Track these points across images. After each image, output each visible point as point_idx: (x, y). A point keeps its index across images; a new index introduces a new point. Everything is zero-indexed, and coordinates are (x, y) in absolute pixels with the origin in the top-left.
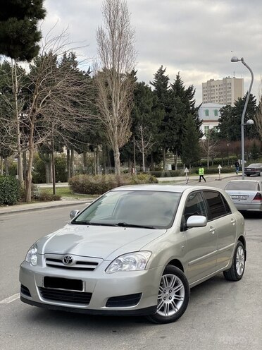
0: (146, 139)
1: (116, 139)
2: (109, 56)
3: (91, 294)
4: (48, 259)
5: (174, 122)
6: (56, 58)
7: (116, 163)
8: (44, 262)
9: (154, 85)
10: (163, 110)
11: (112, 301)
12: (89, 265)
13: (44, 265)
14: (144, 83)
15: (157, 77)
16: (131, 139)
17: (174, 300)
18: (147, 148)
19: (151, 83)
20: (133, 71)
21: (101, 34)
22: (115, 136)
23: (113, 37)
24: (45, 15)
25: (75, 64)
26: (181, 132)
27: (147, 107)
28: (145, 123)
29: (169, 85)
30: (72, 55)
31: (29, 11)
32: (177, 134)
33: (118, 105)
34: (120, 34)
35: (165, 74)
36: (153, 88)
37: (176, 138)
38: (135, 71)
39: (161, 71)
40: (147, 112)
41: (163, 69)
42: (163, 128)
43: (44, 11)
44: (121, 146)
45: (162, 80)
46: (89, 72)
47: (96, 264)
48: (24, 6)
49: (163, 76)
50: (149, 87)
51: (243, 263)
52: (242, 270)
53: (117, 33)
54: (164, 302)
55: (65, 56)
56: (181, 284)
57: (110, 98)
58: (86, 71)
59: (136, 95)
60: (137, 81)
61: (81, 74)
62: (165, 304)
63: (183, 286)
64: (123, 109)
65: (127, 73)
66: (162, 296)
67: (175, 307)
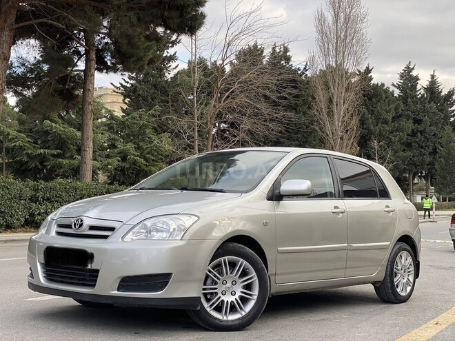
0: (382, 158)
2: (330, 47)
3: (97, 271)
5: (425, 137)
6: (262, 52)
8: (54, 229)
9: (398, 87)
10: (411, 121)
11: (128, 282)
12: (102, 231)
13: (53, 234)
14: (383, 85)
15: (402, 76)
17: (241, 298)
19: (393, 85)
20: (367, 68)
21: (321, 19)
23: (337, 22)
25: (288, 59)
26: (435, 152)
27: (385, 115)
28: (381, 137)
29: (419, 87)
30: (285, 47)
32: (430, 153)
33: (340, 112)
34: (347, 18)
35: (414, 73)
36: (397, 92)
37: (428, 159)
38: (370, 68)
39: (409, 70)
40: (385, 122)
41: (411, 67)
42: (409, 145)
45: (410, 81)
46: (305, 69)
47: (112, 229)
49: (411, 76)
50: (391, 90)
51: (411, 278)
52: (409, 289)
53: (342, 16)
54: (223, 298)
55: (274, 49)
56: (253, 274)
57: (330, 101)
58: (302, 69)
59: (370, 99)
60: (372, 82)
61: (295, 71)
62: (223, 301)
63: (256, 278)
64: (348, 116)
65: (360, 72)
66: (220, 288)
67: (241, 308)
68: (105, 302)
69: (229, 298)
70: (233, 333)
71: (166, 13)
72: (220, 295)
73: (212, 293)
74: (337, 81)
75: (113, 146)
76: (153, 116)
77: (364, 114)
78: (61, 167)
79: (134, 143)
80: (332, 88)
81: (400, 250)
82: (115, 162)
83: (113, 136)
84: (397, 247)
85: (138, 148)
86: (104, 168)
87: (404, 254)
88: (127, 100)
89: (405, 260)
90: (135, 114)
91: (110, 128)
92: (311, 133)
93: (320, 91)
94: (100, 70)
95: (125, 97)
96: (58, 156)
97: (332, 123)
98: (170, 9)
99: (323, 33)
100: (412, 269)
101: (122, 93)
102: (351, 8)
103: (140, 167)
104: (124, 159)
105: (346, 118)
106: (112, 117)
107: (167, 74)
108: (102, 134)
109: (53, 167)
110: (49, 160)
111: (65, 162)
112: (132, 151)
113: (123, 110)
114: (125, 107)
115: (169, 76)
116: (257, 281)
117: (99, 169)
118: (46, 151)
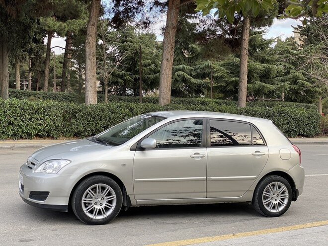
17: (105, 208)
47: (35, 165)
54: (95, 206)
56: (114, 195)
62: (95, 208)
63: (115, 197)
66: (94, 201)
67: (104, 213)
69: (98, 207)
70: (98, 226)
72: (93, 204)
73: (89, 203)
75: (289, 73)
81: (271, 181)
82: (287, 85)
88: (303, 38)
90: (306, 49)
95: (302, 35)
100: (287, 194)
101: (299, 33)
112: (301, 76)
116: (116, 199)
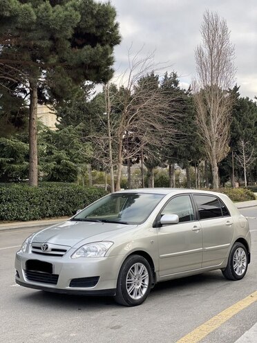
0: (248, 154)
1: (214, 154)
2: (207, 74)
3: (58, 276)
4: (34, 247)
6: (157, 78)
7: (214, 178)
11: (75, 282)
12: (59, 252)
13: (30, 252)
14: (248, 98)
16: (230, 154)
18: (248, 163)
19: (255, 98)
20: (236, 87)
21: (200, 53)
22: (214, 151)
23: (211, 55)
24: (120, 41)
25: (176, 83)
27: (249, 122)
28: (246, 138)
30: (174, 74)
31: (104, 39)
33: (215, 121)
34: (219, 53)
38: (238, 87)
40: (250, 127)
43: (120, 37)
44: (219, 161)
46: (189, 90)
47: (65, 251)
48: (99, 34)
50: (254, 101)
51: (245, 264)
52: (243, 271)
53: (215, 50)
55: (166, 76)
57: (208, 114)
58: (187, 90)
59: (238, 110)
60: (239, 97)
61: (182, 92)
63: (148, 276)
64: (221, 124)
65: (230, 90)
68: (62, 293)
71: (87, 72)
74: (213, 99)
75: (50, 153)
76: (79, 130)
77: (234, 121)
78: (14, 170)
79: (66, 150)
80: (209, 104)
81: (237, 247)
82: (52, 165)
83: (50, 146)
84: (235, 246)
85: (69, 154)
86: (45, 170)
87: (240, 249)
88: (60, 119)
89: (241, 253)
90: (66, 129)
91: (48, 140)
92: (194, 137)
93: (200, 107)
94: (40, 103)
95: (58, 116)
96: (12, 162)
97: (210, 130)
98: (90, 68)
99: (202, 64)
100: (245, 258)
101: (55, 114)
102: (222, 44)
103: (70, 167)
104: (59, 162)
105: (220, 126)
106: (49, 132)
107: (87, 98)
108: (43, 145)
109: (8, 170)
110: (5, 165)
111: (17, 166)
112: (64, 156)
113: (57, 126)
114: (58, 123)
115: (89, 99)
117: (41, 171)
118: (3, 159)
